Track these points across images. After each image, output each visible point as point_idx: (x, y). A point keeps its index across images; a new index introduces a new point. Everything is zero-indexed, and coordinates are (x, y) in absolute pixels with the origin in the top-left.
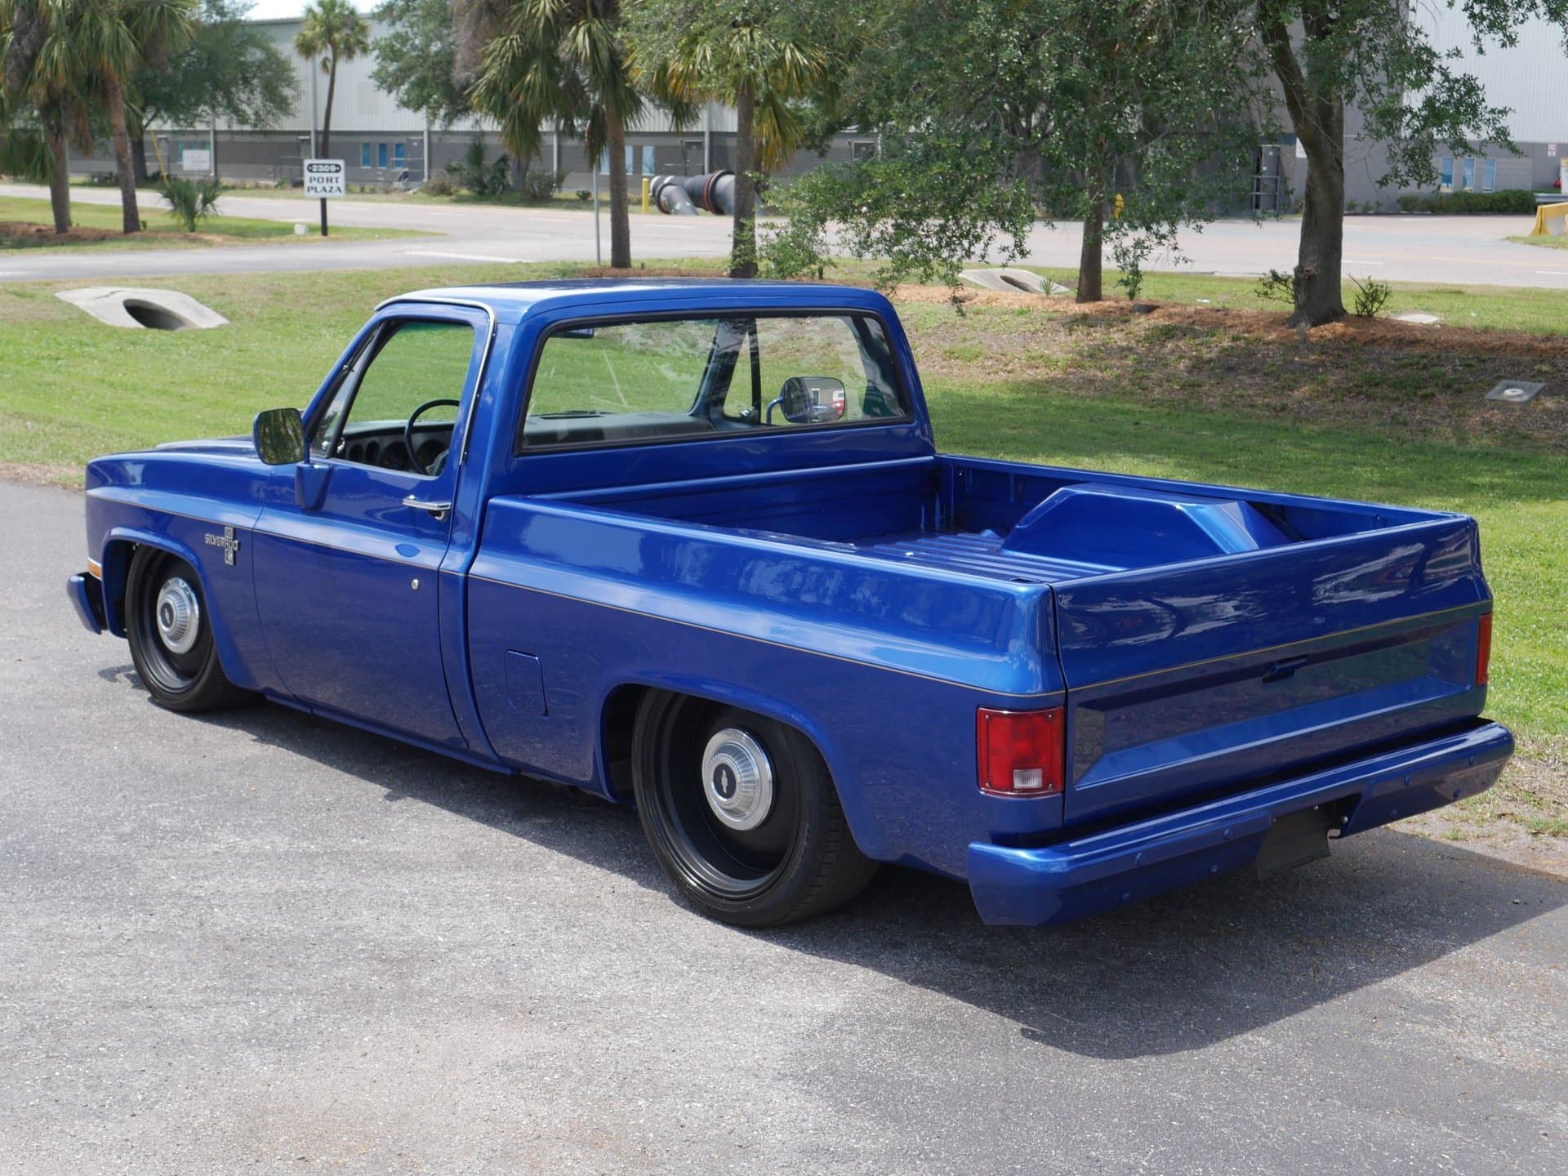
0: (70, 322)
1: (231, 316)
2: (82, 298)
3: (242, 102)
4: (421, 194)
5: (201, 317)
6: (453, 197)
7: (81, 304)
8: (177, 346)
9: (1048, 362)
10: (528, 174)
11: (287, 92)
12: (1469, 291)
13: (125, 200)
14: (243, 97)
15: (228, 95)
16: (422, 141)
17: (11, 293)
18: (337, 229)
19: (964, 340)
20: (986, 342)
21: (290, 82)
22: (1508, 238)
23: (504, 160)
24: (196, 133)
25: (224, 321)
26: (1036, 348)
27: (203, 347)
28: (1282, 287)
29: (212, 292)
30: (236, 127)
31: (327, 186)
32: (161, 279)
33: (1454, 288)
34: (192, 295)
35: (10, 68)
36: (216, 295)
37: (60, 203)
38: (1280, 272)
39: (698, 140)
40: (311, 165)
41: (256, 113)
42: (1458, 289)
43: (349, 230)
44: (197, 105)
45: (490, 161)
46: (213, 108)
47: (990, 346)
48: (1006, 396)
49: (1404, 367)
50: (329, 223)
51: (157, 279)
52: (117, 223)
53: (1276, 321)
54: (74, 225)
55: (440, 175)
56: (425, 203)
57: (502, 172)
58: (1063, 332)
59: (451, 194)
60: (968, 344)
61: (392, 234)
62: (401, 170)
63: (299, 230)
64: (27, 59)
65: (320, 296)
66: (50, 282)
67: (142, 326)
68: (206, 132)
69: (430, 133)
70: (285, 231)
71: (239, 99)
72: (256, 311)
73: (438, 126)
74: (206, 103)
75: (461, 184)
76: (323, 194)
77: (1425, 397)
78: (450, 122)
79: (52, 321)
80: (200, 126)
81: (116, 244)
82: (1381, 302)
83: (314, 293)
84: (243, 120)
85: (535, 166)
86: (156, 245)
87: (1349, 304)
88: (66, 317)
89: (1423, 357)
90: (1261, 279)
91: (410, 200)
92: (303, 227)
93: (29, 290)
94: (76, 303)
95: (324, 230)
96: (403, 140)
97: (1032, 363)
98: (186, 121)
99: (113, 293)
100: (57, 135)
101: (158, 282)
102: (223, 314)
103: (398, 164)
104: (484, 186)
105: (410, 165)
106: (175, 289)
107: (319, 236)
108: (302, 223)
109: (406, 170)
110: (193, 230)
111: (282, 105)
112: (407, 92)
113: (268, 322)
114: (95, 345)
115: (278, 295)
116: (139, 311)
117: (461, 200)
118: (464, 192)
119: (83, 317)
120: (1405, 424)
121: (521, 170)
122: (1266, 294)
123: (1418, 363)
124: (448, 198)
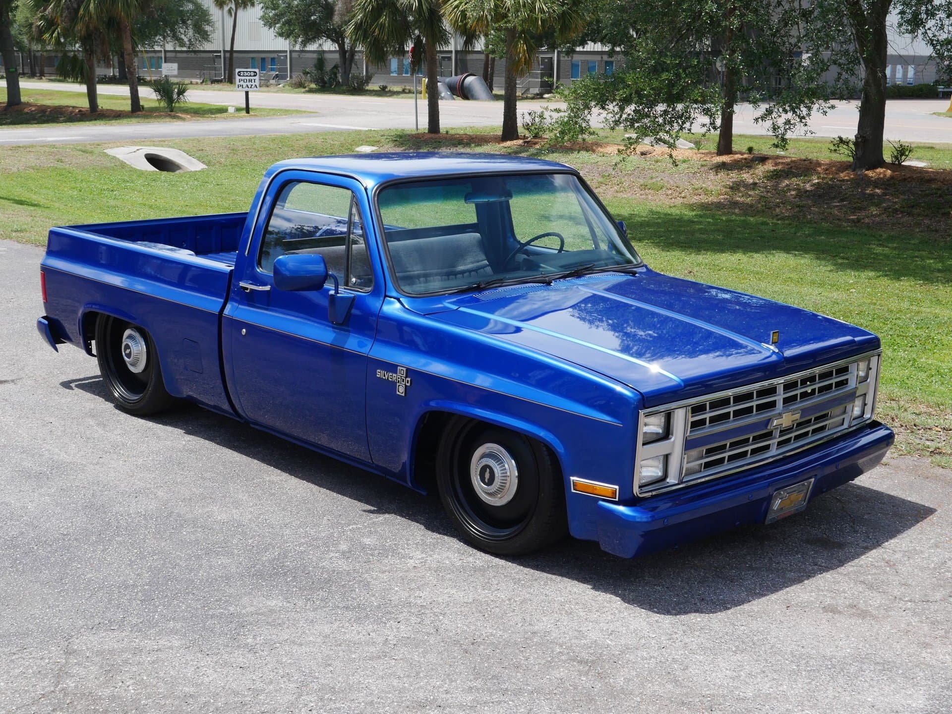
0: (115, 168)
1: (208, 163)
2: (121, 153)
3: (182, 34)
4: (287, 87)
5: (191, 164)
6: (307, 89)
7: (121, 157)
8: (181, 182)
9: (706, 192)
10: (350, 75)
11: (207, 28)
12: (937, 147)
13: (132, 93)
14: (182, 31)
15: (173, 30)
16: (286, 56)
17: (80, 150)
18: (255, 109)
19: (652, 178)
20: (666, 179)
21: (208, 22)
22: (934, 113)
23: (336, 67)
24: (155, 52)
25: (204, 166)
26: (698, 184)
27: (196, 183)
28: (845, 146)
29: (196, 149)
30: (178, 49)
31: (249, 84)
32: (164, 141)
33: (928, 145)
34: (184, 151)
35: (64, 15)
36: (198, 150)
37: (92, 95)
38: (844, 137)
39: (449, 55)
40: (240, 72)
41: (190, 40)
42: (930, 145)
43: (261, 110)
44: (156, 35)
45: (328, 67)
46: (164, 38)
47: (668, 181)
48: (689, 214)
49: (927, 195)
50: (250, 106)
51: (162, 141)
52: (127, 106)
53: (843, 167)
54: (100, 107)
55: (297, 76)
56: (290, 93)
57: (335, 74)
58: (712, 173)
59: (305, 87)
60: (654, 180)
61: (286, 112)
62: (274, 73)
63: (231, 110)
64: (74, 9)
65: (258, 151)
66: (99, 143)
67: (158, 170)
68: (161, 51)
69: (291, 52)
70: (223, 110)
71: (180, 31)
72: (223, 160)
73: (297, 48)
74: (161, 35)
75: (311, 81)
76: (247, 89)
77: (944, 214)
78: (305, 46)
79: (105, 167)
80: (157, 48)
81: (129, 120)
82: (907, 156)
83: (255, 149)
84: (182, 44)
85: (354, 71)
86: (153, 120)
87: (887, 157)
88: (113, 165)
89: (938, 189)
90: (832, 142)
91: (282, 91)
92: (234, 108)
93: (88, 148)
94: (118, 156)
95: (248, 109)
96: (275, 55)
97: (696, 191)
98: (149, 45)
99: (138, 150)
100: (90, 55)
101: (164, 143)
102: (203, 162)
103: (272, 70)
104: (324, 82)
105: (279, 70)
106: (173, 147)
107: (244, 113)
108: (233, 106)
109: (277, 73)
110: (172, 111)
111: (205, 36)
112: (281, 28)
113: (230, 167)
114: (132, 182)
115: (234, 151)
116: (153, 160)
117: (311, 91)
118: (313, 86)
119: (123, 165)
120: (937, 231)
121: (346, 72)
122: (835, 150)
123: (936, 193)
124: (303, 90)
